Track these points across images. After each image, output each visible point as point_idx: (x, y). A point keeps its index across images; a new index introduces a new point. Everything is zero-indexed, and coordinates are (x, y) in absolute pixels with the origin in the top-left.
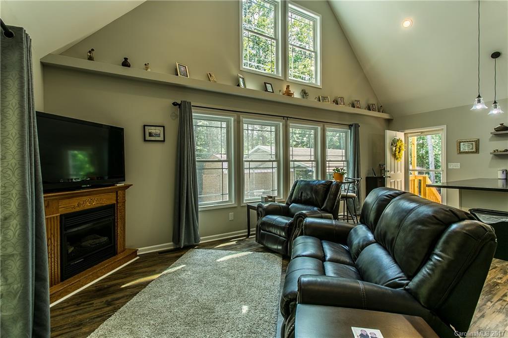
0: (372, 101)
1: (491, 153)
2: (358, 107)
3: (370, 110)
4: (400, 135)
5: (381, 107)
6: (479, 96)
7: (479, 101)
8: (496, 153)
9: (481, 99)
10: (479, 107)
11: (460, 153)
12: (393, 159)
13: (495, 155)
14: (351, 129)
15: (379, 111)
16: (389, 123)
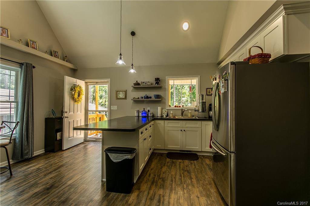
0: (55, 48)
1: (132, 100)
2: (33, 48)
3: (52, 56)
4: (81, 83)
5: (66, 57)
6: (121, 54)
7: (121, 59)
8: (134, 100)
9: (122, 57)
10: (121, 62)
11: (117, 99)
12: (72, 102)
13: (134, 101)
14: (21, 68)
15: (64, 60)
16: (74, 73)
